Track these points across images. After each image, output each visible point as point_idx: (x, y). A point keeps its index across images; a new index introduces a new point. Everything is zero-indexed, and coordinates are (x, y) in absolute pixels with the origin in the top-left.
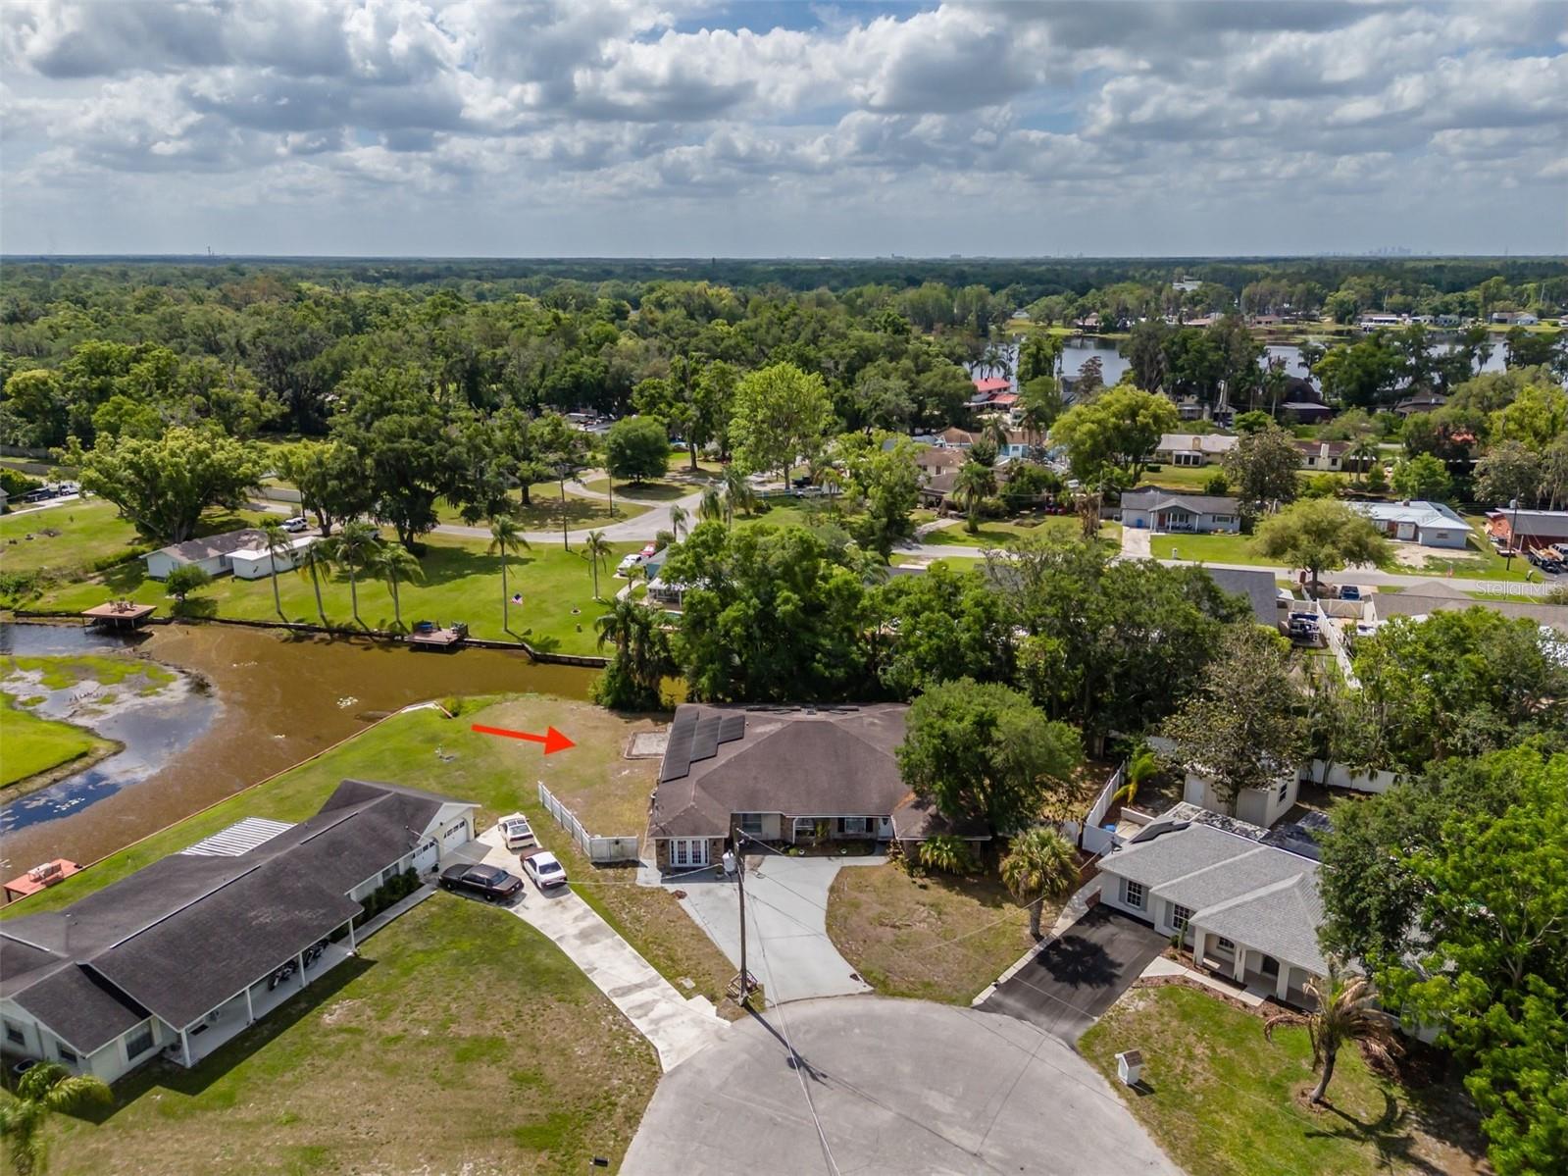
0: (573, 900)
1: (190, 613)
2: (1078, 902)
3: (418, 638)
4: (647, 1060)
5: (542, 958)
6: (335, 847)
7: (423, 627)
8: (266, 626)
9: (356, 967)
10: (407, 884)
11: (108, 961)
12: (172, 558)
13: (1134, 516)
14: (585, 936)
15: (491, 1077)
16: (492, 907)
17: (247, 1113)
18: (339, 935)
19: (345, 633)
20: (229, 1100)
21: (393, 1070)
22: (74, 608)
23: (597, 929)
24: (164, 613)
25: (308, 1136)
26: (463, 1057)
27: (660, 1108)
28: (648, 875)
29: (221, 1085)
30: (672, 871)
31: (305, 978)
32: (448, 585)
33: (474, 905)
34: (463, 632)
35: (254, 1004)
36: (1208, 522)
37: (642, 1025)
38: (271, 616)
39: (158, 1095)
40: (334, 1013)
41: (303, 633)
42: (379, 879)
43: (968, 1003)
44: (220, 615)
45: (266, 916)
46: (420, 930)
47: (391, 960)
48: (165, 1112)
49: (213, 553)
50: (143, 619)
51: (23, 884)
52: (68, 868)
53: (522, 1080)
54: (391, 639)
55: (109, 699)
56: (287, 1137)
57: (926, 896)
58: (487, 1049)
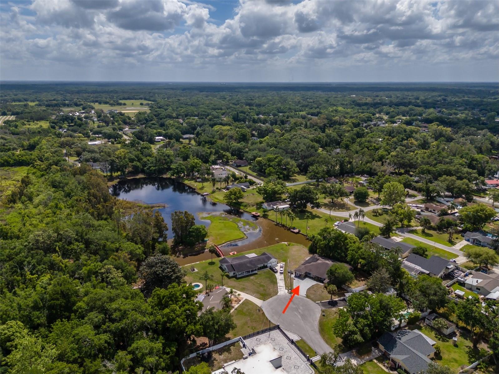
0: (283, 275)
1: (265, 216)
2: (342, 298)
3: (292, 230)
4: (276, 293)
5: (274, 280)
6: (259, 260)
7: (294, 228)
8: (274, 221)
9: (256, 274)
10: (266, 267)
11: (234, 264)
12: (265, 205)
13: (467, 238)
14: (281, 280)
15: (262, 288)
16: (273, 273)
17: (241, 283)
18: (256, 270)
19: (283, 226)
20: (239, 281)
21: (254, 284)
22: (251, 211)
23: (282, 279)
24: (261, 216)
25: (244, 287)
26: (260, 286)
27: (275, 297)
28: (293, 276)
29: (239, 280)
30: (296, 276)
31: (251, 273)
32: (303, 220)
33: (272, 272)
34: (299, 231)
35: (245, 274)
36: (486, 244)
37: (279, 290)
38: (275, 220)
39: (234, 279)
40: (252, 277)
41: (278, 224)
42: (262, 265)
43: (315, 302)
44: (269, 218)
45: (248, 265)
46: (264, 273)
47: (260, 274)
48: (234, 280)
49: (271, 206)
50: (259, 216)
51: (231, 254)
52: (236, 253)
53: (264, 290)
54: (289, 229)
55: (249, 230)
56: (242, 286)
57: (323, 290)
58: (263, 286)
